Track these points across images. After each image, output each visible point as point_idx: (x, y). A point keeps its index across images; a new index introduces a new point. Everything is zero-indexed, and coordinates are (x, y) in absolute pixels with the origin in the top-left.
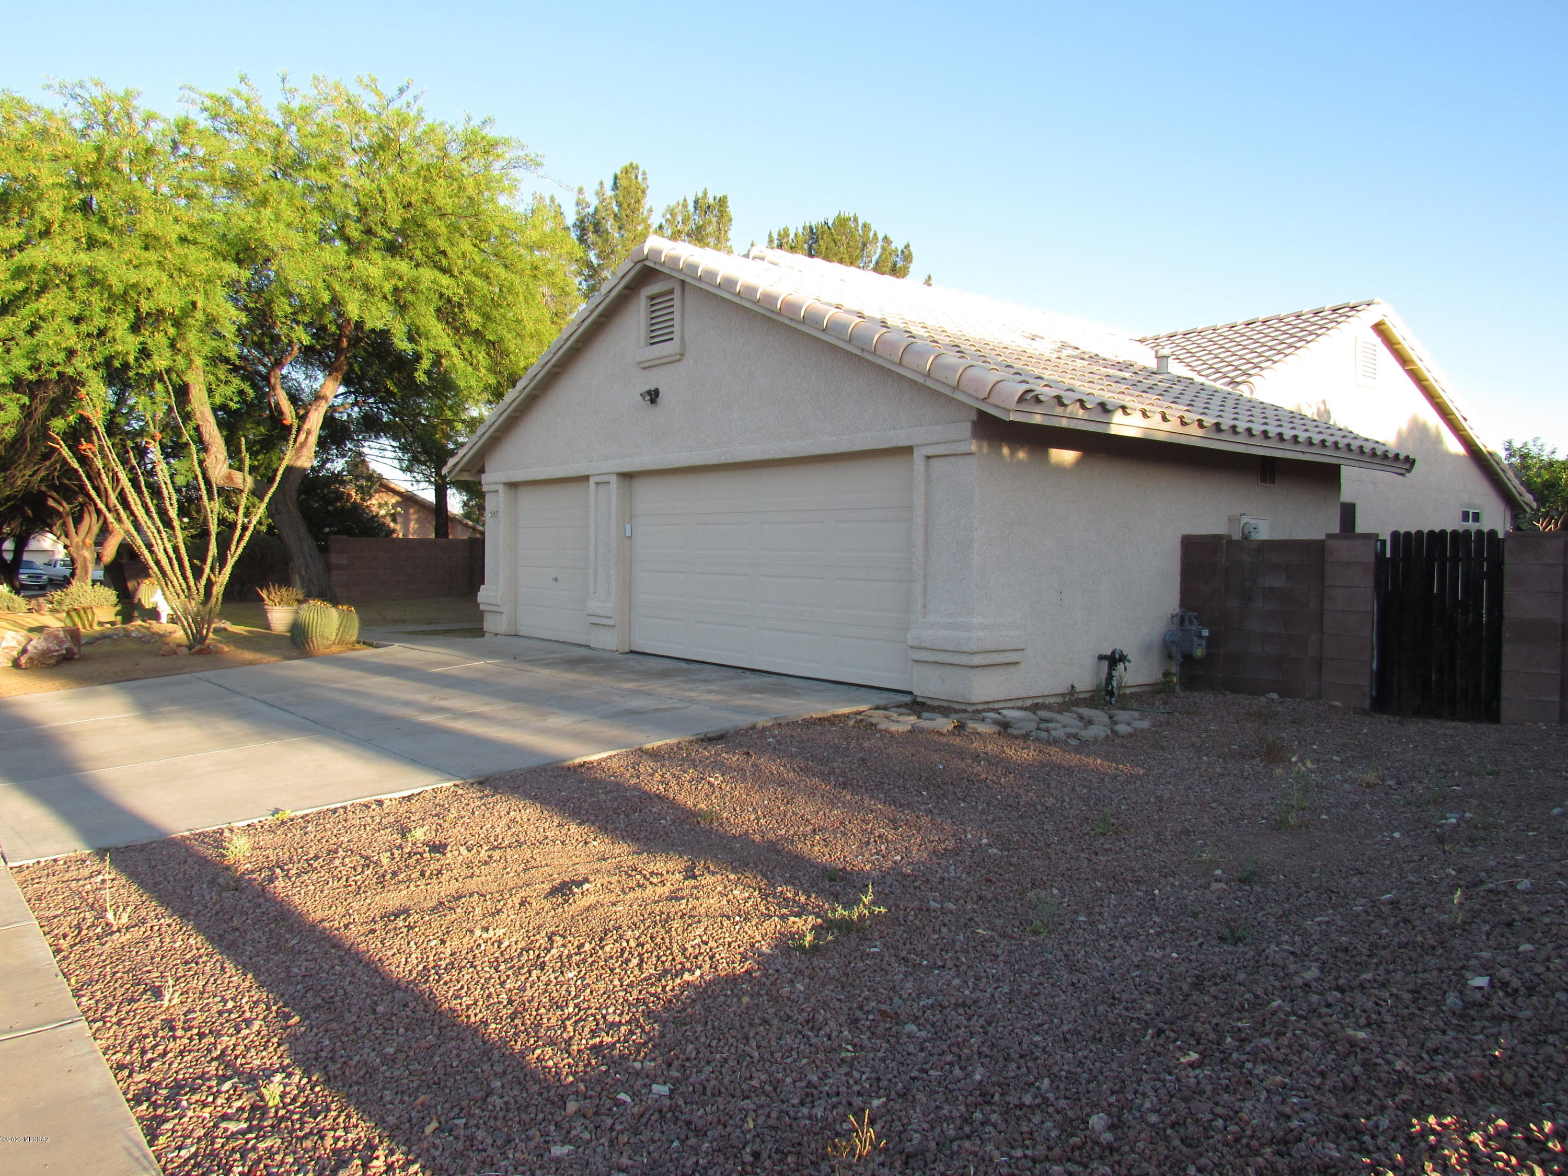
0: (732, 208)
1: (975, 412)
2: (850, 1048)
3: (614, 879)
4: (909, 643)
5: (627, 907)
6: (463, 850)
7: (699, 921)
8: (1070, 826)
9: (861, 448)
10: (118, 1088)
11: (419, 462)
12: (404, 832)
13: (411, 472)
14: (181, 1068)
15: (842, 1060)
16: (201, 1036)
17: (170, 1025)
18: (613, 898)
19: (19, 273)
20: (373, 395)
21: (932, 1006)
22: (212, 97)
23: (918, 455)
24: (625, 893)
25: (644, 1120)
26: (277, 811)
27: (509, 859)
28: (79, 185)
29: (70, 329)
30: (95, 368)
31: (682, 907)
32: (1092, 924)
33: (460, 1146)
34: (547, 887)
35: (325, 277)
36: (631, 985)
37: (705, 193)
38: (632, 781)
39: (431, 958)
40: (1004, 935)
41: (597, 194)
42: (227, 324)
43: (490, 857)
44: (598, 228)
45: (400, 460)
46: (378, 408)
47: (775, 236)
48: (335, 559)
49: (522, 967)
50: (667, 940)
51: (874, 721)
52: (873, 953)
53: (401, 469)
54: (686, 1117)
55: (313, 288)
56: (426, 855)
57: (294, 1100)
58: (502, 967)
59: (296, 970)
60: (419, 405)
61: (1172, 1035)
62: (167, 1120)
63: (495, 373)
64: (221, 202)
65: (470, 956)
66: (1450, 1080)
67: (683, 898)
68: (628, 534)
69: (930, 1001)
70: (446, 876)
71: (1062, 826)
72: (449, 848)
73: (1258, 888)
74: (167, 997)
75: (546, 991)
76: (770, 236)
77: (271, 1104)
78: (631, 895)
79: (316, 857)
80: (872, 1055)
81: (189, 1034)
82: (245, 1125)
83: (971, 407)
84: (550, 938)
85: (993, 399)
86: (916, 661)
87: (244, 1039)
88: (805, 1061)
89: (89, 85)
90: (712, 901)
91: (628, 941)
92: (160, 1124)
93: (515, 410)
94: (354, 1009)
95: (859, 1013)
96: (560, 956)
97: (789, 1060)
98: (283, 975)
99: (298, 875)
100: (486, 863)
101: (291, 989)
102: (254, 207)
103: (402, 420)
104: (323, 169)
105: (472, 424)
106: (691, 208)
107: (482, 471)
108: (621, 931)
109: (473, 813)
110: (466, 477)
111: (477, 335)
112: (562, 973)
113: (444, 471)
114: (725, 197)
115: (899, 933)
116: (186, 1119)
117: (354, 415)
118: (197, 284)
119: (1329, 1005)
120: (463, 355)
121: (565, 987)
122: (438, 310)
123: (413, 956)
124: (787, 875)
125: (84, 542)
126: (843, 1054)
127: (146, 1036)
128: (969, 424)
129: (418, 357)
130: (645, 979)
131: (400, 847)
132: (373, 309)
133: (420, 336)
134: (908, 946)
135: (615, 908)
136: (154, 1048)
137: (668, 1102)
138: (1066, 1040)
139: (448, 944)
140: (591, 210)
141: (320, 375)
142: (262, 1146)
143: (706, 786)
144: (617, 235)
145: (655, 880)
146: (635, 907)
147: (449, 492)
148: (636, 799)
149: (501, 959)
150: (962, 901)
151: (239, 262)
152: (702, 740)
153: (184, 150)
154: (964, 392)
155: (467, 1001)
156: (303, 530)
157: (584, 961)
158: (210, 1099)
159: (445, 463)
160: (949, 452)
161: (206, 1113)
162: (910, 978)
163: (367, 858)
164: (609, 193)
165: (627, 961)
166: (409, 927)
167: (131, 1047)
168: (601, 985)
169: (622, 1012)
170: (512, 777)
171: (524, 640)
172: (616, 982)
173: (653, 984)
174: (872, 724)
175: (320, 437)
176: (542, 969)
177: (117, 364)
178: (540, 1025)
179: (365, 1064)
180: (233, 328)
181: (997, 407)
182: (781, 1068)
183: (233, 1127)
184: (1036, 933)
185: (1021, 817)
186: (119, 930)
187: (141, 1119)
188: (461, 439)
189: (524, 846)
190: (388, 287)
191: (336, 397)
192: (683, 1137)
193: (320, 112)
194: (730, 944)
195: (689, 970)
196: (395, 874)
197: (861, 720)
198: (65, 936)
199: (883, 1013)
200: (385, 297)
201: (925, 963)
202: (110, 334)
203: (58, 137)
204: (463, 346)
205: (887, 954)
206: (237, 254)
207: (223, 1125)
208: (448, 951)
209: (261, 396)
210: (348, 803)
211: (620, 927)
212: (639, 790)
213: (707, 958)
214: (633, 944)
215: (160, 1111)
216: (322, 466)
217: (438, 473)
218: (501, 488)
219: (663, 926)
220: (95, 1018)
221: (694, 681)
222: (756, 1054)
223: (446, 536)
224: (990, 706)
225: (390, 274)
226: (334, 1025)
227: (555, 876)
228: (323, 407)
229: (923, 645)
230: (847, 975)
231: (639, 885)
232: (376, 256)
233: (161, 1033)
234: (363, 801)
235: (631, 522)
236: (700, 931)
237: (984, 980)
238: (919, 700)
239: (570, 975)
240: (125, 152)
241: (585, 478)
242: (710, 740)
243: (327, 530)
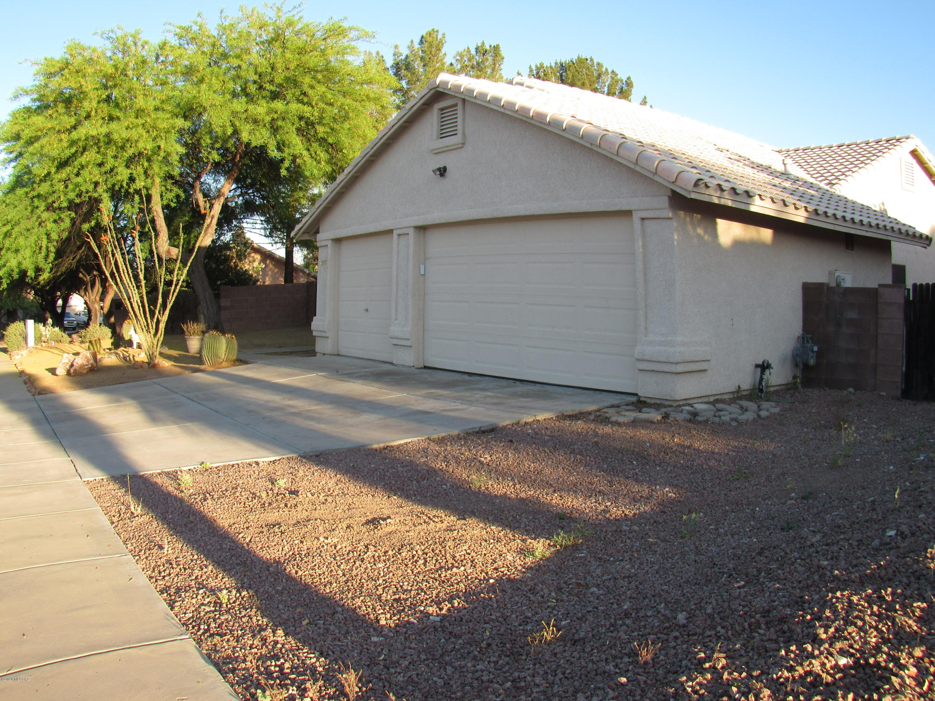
0: (503, 52)
1: (669, 190)
2: (554, 601)
3: (408, 518)
4: (636, 356)
5: (416, 534)
6: (309, 494)
7: (466, 542)
8: (720, 476)
9: (596, 210)
10: (153, 586)
11: (277, 229)
12: (273, 482)
13: (272, 237)
14: (179, 581)
15: (548, 607)
16: (185, 569)
17: (169, 562)
18: (407, 528)
19: (73, 143)
20: (252, 188)
21: (610, 579)
22: (180, 28)
23: (636, 216)
24: (415, 526)
25: (425, 631)
26: (203, 463)
27: (338, 502)
28: (106, 87)
29: (96, 171)
30: (107, 192)
31: (454, 535)
32: (716, 529)
33: (321, 631)
34: (364, 520)
35: (232, 119)
36: (419, 573)
37: (483, 43)
38: (422, 460)
39: (296, 550)
40: (664, 541)
41: (409, 47)
42: (175, 155)
43: (326, 500)
44: (408, 67)
45: (265, 229)
46: (254, 196)
47: (534, 68)
48: (224, 302)
49: (350, 559)
50: (443, 552)
51: (607, 415)
52: (581, 557)
53: (265, 236)
54: (450, 630)
55: (224, 126)
56: (287, 495)
57: (234, 602)
58: (338, 558)
59: (225, 546)
60: (279, 190)
61: (736, 576)
62: (177, 601)
63: (331, 164)
64: (180, 84)
65: (318, 551)
66: (856, 577)
67: (455, 530)
68: (422, 273)
69: (609, 577)
70: (300, 508)
71: (716, 476)
72: (300, 492)
73: (811, 501)
74: (166, 549)
75: (365, 572)
76: (530, 67)
77: (223, 601)
78: (420, 527)
79: (227, 490)
80: (567, 604)
81: (179, 567)
82: (213, 609)
83: (667, 187)
84: (366, 547)
85: (679, 183)
86: (640, 370)
87: (205, 573)
88: (524, 608)
89: (116, 30)
90: (475, 532)
91: (417, 551)
92: (174, 603)
93: (342, 188)
94: (258, 568)
95: (564, 585)
96: (373, 556)
97: (515, 607)
98: (219, 547)
99: (219, 499)
100: (323, 503)
101: (224, 554)
102: (196, 84)
103: (268, 202)
104: (238, 57)
105: (313, 200)
106: (473, 52)
107: (317, 232)
108: (412, 546)
109: (314, 474)
110: (306, 237)
111: (323, 141)
112: (375, 564)
113: (292, 235)
114: (498, 45)
115: (599, 545)
116: (185, 602)
117: (240, 202)
118: (162, 134)
119: (817, 552)
120: (311, 155)
121: (377, 571)
122: (298, 130)
123: (286, 547)
124: (531, 517)
125: (95, 299)
126: (549, 604)
127: (160, 566)
128: (667, 198)
129: (282, 160)
130: (428, 570)
131: (271, 489)
132: (257, 134)
133: (284, 146)
134: (604, 551)
135: (408, 534)
136: (164, 571)
137: (439, 624)
138: (680, 586)
139: (305, 543)
140: (403, 57)
141: (222, 179)
142: (222, 618)
143: (478, 464)
144: (421, 70)
145: (436, 520)
146: (422, 533)
147: (295, 249)
148: (425, 471)
149: (337, 554)
150: (643, 525)
151: (185, 117)
152: (477, 432)
153: (162, 58)
154: (660, 177)
155: (319, 572)
156: (206, 283)
157: (389, 560)
158: (195, 596)
159: (293, 229)
160: (656, 216)
161: (194, 601)
162: (600, 567)
163: (253, 494)
164: (417, 46)
165: (416, 561)
166: (282, 533)
167: (154, 569)
168: (400, 572)
169: (413, 585)
170: (337, 454)
171: (343, 358)
172: (409, 571)
173: (432, 573)
174: (607, 418)
175: (219, 219)
176: (362, 561)
177: (117, 188)
178: (362, 587)
179: (267, 592)
180: (177, 158)
181: (681, 188)
182: (510, 611)
183: (208, 609)
184: (682, 538)
185: (692, 473)
186: (137, 516)
187: (165, 600)
188: (305, 211)
189: (347, 496)
190: (268, 119)
191: (230, 191)
192: (447, 638)
193: (240, 25)
194: (485, 555)
195: (457, 567)
196: (270, 504)
197: (600, 416)
198: (114, 516)
199: (578, 584)
200: (265, 125)
201: (612, 559)
202: (115, 171)
203: (97, 63)
204: (311, 149)
205: (589, 556)
206: (184, 113)
207: (203, 607)
208: (305, 548)
209: (189, 196)
210: (239, 462)
211: (412, 544)
212: (427, 466)
213: (469, 561)
214: (420, 553)
215: (173, 597)
216: (219, 238)
217: (288, 236)
218: (329, 243)
219: (441, 545)
220: (136, 555)
221: (473, 389)
222: (495, 605)
223: (292, 281)
224: (687, 402)
225: (270, 111)
226: (248, 573)
227: (368, 514)
228: (222, 200)
229: (646, 358)
230: (561, 568)
231: (425, 522)
232: (263, 102)
233: (166, 565)
234: (248, 461)
235: (424, 264)
236: (466, 547)
237: (645, 564)
238: (642, 399)
239: (380, 565)
240: (131, 65)
241: (391, 231)
242: (484, 432)
243: (219, 282)
